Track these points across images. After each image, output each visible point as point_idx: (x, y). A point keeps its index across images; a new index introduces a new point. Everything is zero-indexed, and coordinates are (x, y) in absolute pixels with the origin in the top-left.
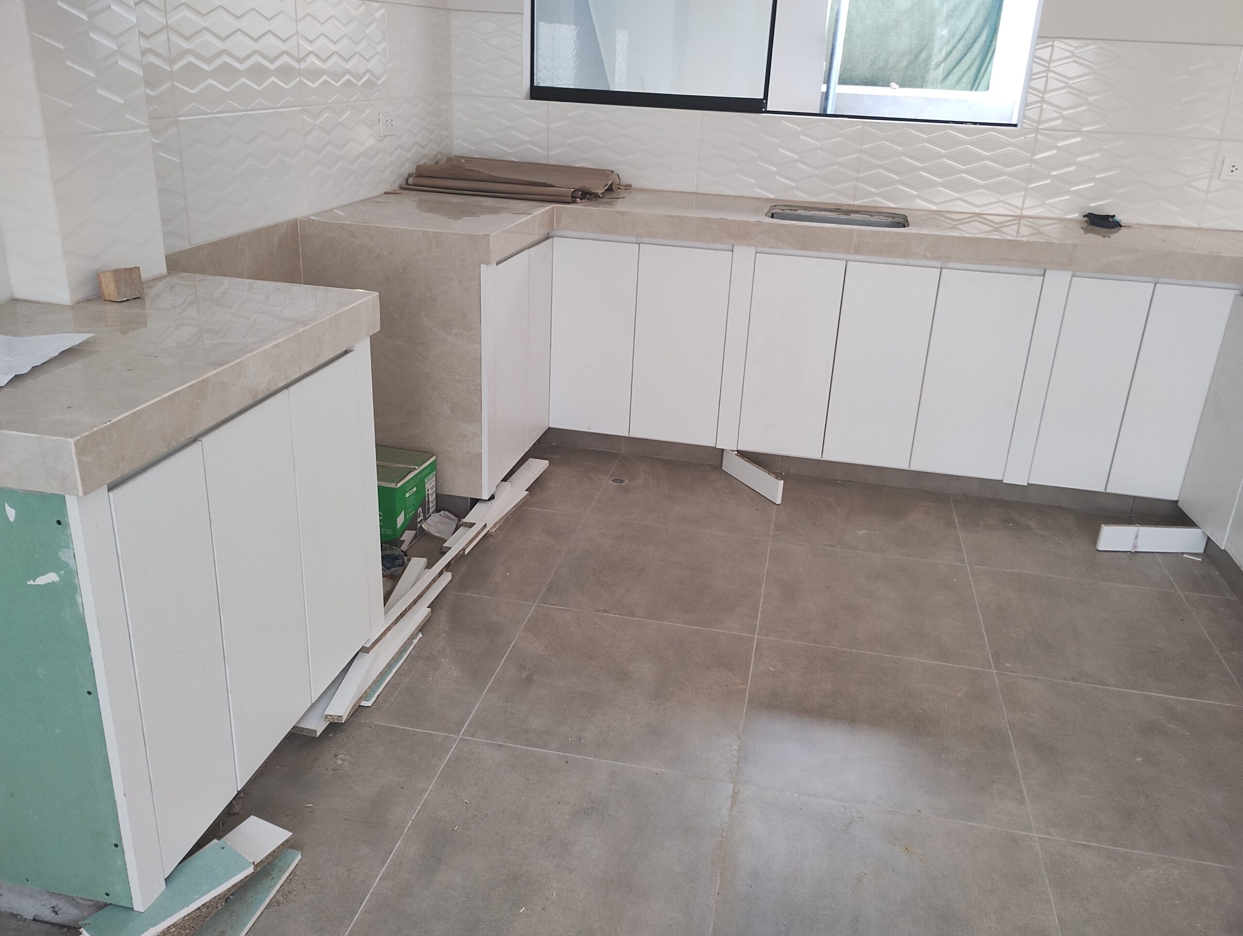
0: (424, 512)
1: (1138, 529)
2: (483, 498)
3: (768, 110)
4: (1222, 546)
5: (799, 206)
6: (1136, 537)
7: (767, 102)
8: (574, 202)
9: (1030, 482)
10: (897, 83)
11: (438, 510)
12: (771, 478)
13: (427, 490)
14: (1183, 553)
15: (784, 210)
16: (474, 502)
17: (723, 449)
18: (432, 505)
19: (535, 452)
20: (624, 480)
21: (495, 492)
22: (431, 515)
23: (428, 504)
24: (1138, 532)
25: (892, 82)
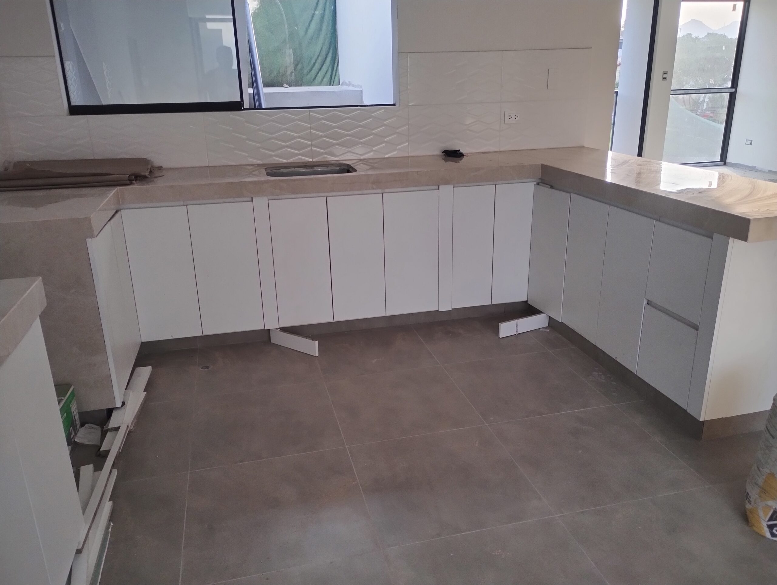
0: (74, 429)
1: (517, 321)
2: (117, 407)
3: (245, 108)
4: (560, 321)
5: (282, 167)
6: (517, 326)
7: (243, 103)
8: (131, 184)
9: (453, 308)
10: (287, 84)
11: (82, 425)
12: (309, 341)
13: (72, 413)
14: (540, 329)
15: (272, 170)
16: (110, 412)
17: (269, 330)
18: (78, 423)
19: (140, 362)
20: (209, 366)
21: (124, 399)
22: (78, 430)
23: (76, 423)
24: (517, 322)
25: (284, 84)
